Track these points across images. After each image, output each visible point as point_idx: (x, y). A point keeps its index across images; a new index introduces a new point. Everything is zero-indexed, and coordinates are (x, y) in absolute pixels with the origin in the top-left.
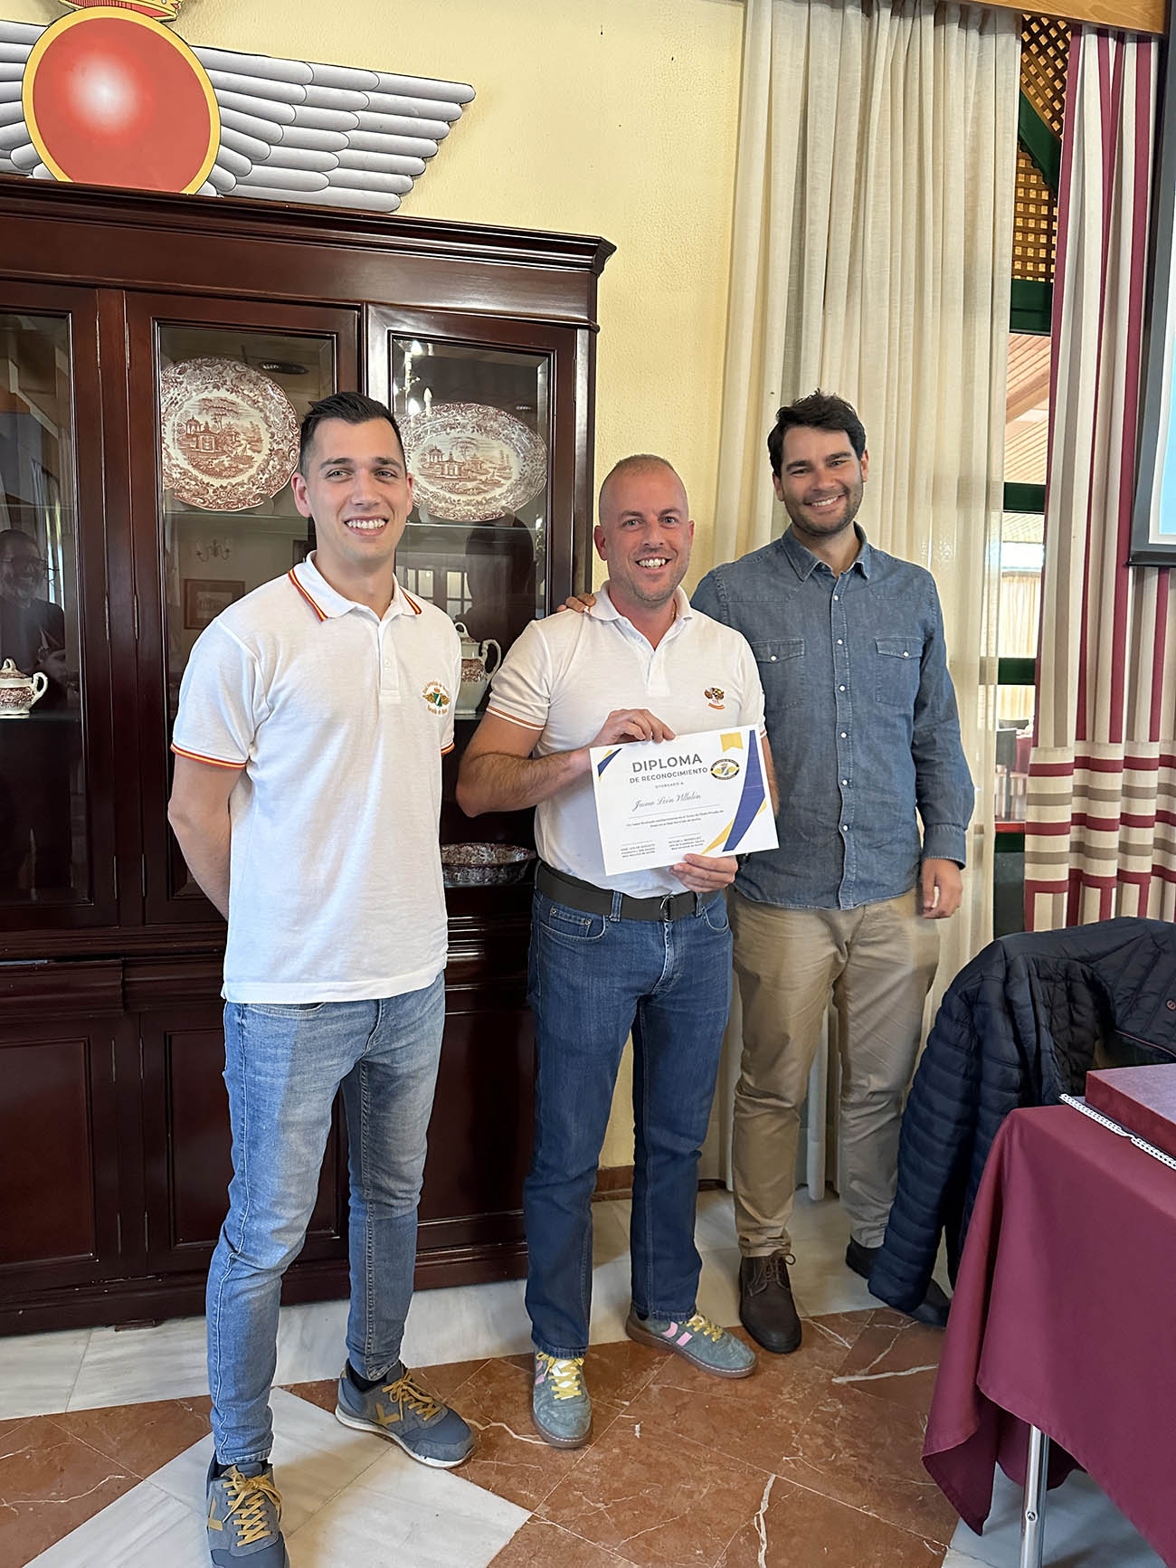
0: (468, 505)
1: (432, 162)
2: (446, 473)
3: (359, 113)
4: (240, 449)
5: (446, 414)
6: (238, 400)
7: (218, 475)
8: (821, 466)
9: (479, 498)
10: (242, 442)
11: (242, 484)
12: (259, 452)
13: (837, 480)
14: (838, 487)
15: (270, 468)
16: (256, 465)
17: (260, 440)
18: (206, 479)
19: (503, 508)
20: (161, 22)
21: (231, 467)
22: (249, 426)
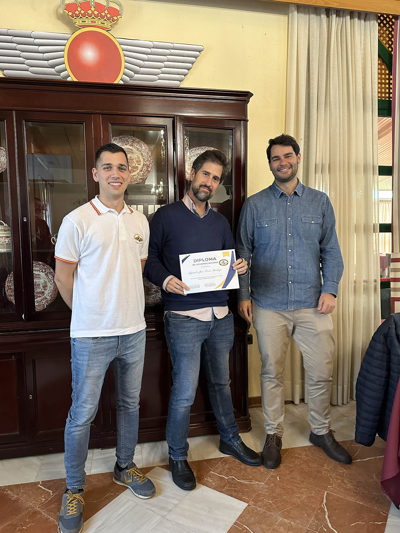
1: (190, 71)
3: (168, 56)
4: (134, 164)
5: (198, 150)
6: (133, 149)
10: (135, 162)
11: (135, 175)
12: (140, 165)
15: (144, 170)
16: (139, 169)
17: (140, 161)
20: (107, 31)
22: (137, 157)
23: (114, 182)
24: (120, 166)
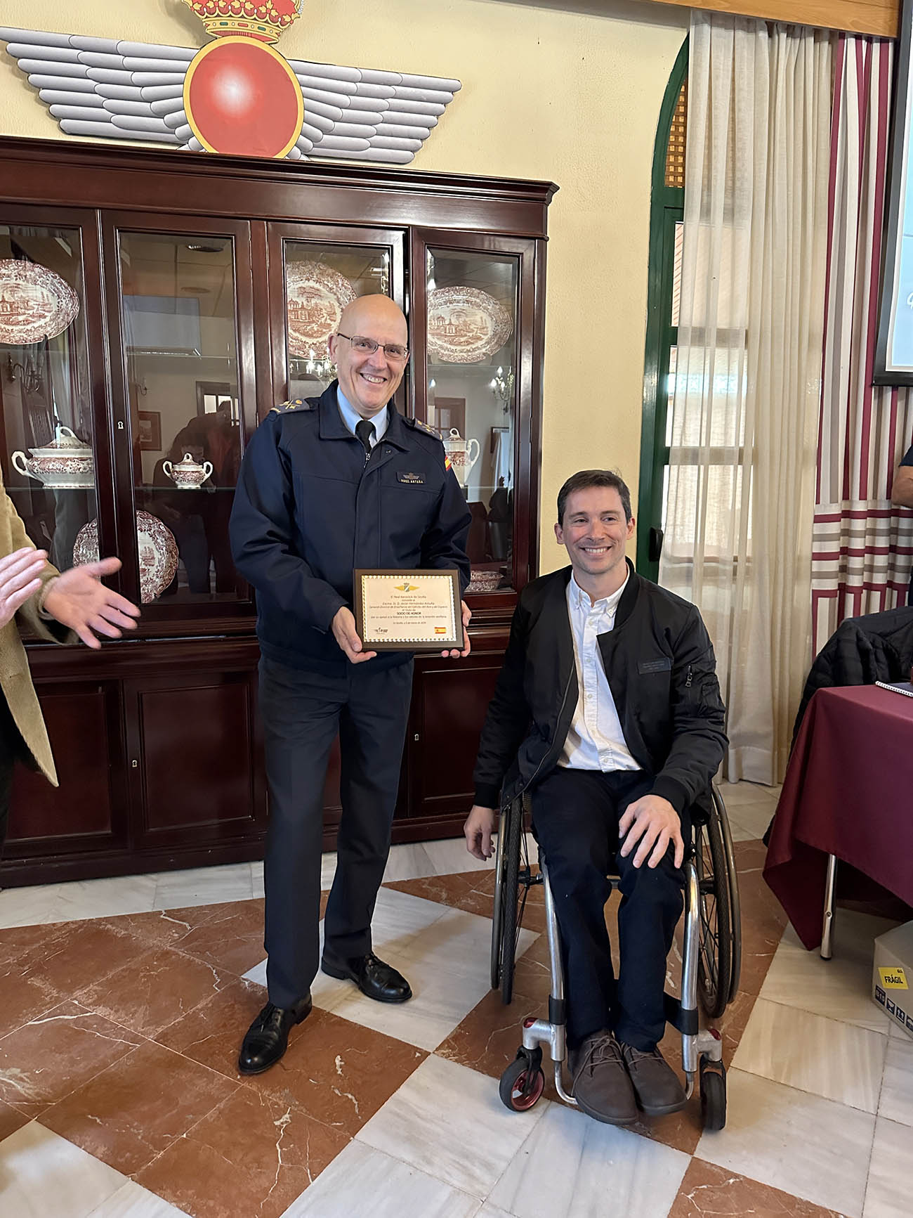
0: (462, 352)
2: (448, 331)
4: (323, 319)
6: (321, 288)
9: (468, 348)
10: (325, 315)
17: (335, 313)
19: (484, 354)
21: (318, 331)
22: (328, 304)
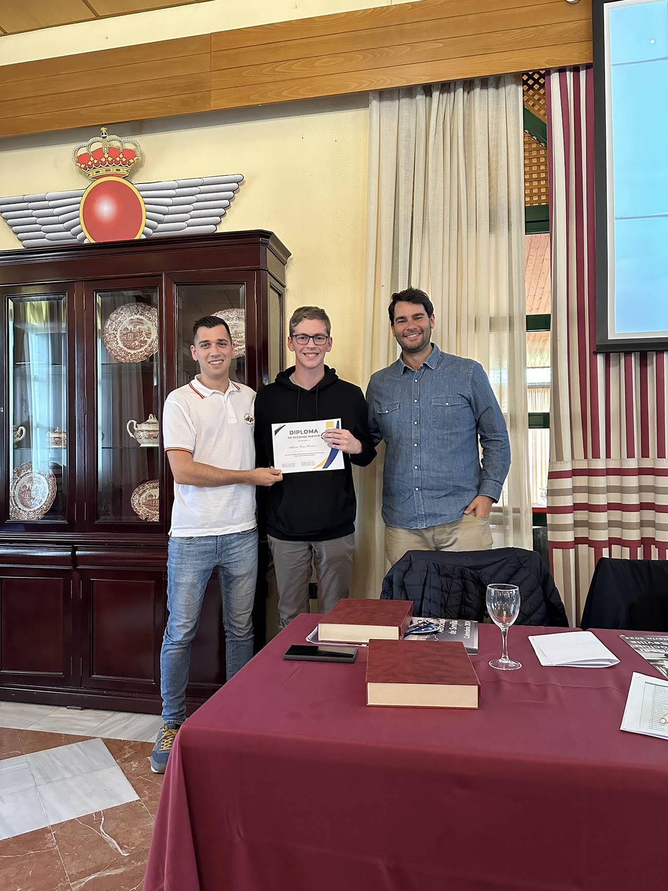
1: (230, 209)
3: (196, 196)
4: (142, 338)
6: (144, 318)
7: (134, 349)
8: (410, 319)
10: (144, 335)
11: (141, 352)
12: (150, 338)
13: (418, 326)
14: (419, 329)
17: (150, 333)
18: (129, 351)
20: (123, 178)
21: (138, 345)
22: (147, 328)
23: (214, 361)
24: (219, 341)
